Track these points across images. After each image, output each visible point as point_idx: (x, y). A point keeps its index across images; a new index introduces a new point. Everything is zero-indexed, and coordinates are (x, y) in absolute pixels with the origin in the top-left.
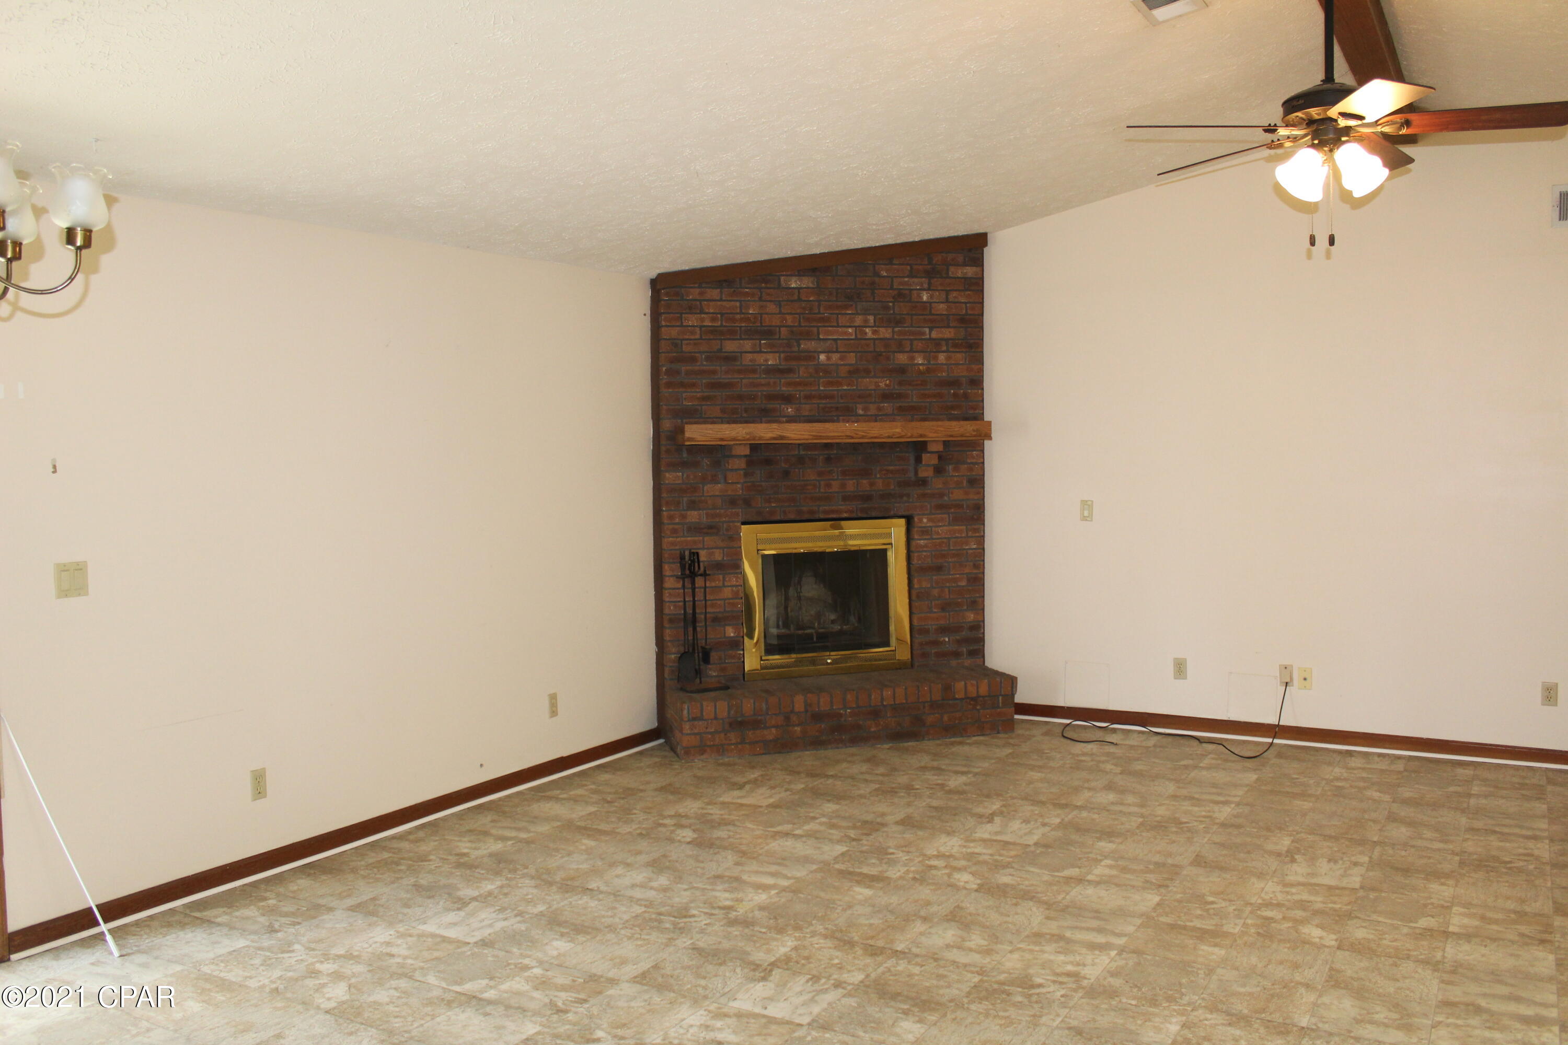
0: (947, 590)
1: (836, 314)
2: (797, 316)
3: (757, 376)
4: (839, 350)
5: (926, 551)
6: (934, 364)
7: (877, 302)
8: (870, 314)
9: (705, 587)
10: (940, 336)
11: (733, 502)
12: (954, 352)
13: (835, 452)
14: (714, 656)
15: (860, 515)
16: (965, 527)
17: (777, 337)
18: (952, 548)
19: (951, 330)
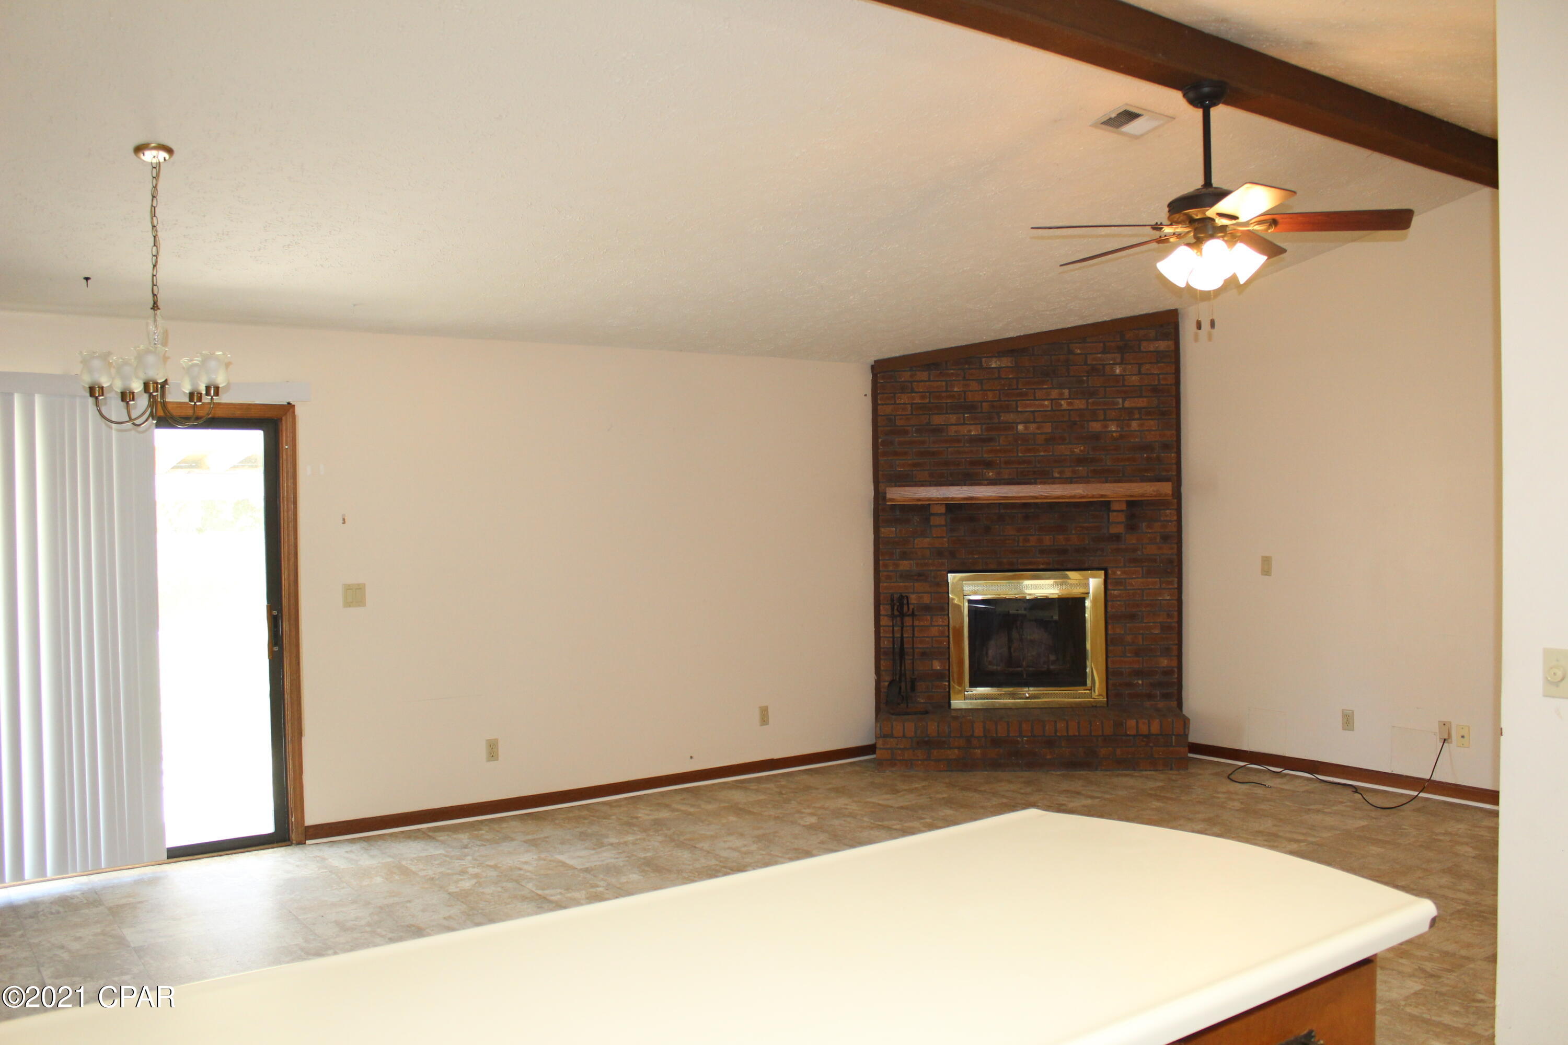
0: (1140, 637)
1: (1034, 389)
2: (997, 392)
3: (962, 445)
4: (1037, 420)
5: (1119, 601)
6: (1126, 431)
7: (1073, 376)
8: (1064, 388)
9: (913, 626)
10: (1133, 405)
11: (940, 553)
12: (1146, 419)
13: (1033, 510)
14: (921, 686)
15: (1056, 567)
16: (1158, 580)
17: (979, 410)
18: (1145, 598)
19: (1145, 399)
